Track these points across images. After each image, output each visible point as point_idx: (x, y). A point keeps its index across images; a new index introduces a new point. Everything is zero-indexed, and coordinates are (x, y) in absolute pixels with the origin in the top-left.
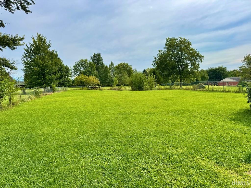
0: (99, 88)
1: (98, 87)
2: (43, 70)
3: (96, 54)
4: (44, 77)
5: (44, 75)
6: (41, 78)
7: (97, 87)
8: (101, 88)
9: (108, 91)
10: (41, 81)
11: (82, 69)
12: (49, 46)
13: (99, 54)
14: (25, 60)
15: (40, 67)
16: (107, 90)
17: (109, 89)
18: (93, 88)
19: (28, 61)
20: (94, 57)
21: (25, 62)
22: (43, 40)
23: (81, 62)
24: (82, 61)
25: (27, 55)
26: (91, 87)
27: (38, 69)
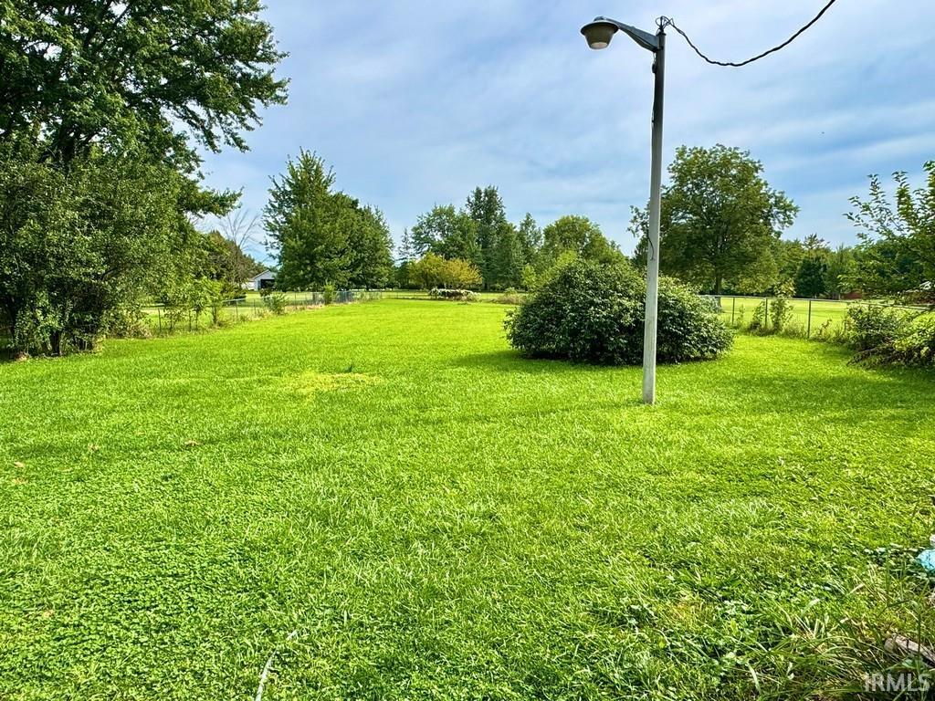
0: (465, 298)
1: (462, 291)
2: (310, 245)
3: (483, 191)
4: (312, 264)
5: (313, 258)
6: (306, 265)
7: (461, 294)
8: (471, 298)
9: (489, 304)
10: (304, 275)
11: (438, 237)
12: (329, 181)
13: (493, 191)
14: (271, 220)
15: (304, 238)
16: (488, 302)
17: (493, 301)
18: (450, 295)
19: (277, 222)
20: (476, 200)
21: (269, 224)
22: (315, 167)
23: (434, 216)
24: (439, 213)
25: (276, 205)
26: (444, 293)
27: (299, 243)
